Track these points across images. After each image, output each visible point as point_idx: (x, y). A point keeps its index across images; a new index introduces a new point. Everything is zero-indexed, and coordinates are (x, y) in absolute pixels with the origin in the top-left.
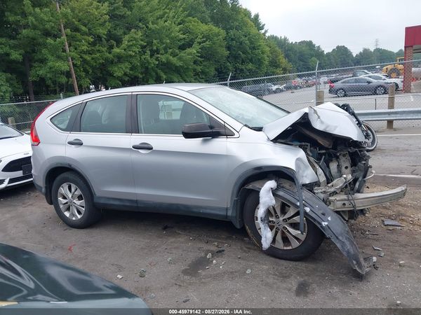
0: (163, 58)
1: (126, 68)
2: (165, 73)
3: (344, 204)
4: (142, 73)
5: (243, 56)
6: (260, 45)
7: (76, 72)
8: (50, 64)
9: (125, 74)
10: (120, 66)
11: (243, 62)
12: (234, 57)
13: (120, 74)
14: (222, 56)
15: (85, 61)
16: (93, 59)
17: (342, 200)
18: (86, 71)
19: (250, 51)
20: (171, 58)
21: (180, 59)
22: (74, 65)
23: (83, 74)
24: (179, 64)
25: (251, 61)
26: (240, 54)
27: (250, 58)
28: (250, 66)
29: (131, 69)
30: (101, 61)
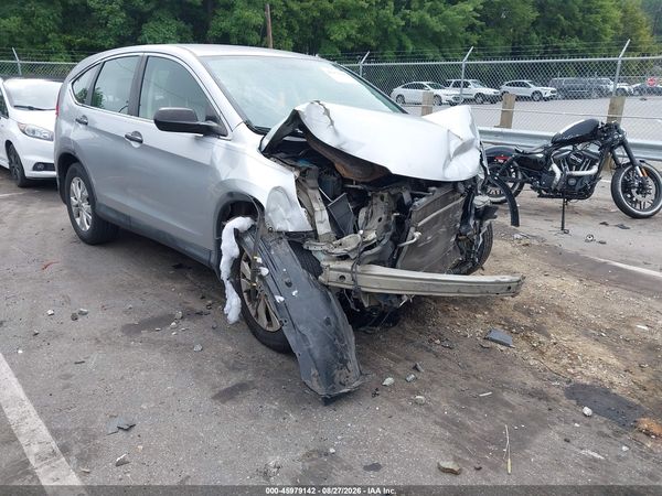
0: (415, 17)
1: (352, 28)
2: (414, 42)
3: (342, 277)
4: (376, 39)
5: (565, 23)
6: (601, 7)
7: (275, 28)
8: (237, 12)
9: (349, 38)
10: (342, 24)
11: (563, 33)
12: (546, 24)
13: (340, 38)
14: (523, 20)
15: (290, 12)
16: (302, 9)
17: (339, 270)
18: (290, 28)
19: (579, 16)
20: (428, 17)
21: (443, 20)
22: (273, 17)
23: (285, 32)
24: (440, 28)
25: (579, 33)
26: (559, 19)
27: (577, 27)
28: (574, 43)
29: (360, 31)
30: (316, 14)
